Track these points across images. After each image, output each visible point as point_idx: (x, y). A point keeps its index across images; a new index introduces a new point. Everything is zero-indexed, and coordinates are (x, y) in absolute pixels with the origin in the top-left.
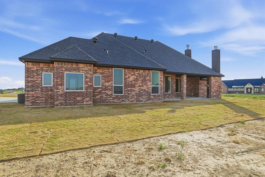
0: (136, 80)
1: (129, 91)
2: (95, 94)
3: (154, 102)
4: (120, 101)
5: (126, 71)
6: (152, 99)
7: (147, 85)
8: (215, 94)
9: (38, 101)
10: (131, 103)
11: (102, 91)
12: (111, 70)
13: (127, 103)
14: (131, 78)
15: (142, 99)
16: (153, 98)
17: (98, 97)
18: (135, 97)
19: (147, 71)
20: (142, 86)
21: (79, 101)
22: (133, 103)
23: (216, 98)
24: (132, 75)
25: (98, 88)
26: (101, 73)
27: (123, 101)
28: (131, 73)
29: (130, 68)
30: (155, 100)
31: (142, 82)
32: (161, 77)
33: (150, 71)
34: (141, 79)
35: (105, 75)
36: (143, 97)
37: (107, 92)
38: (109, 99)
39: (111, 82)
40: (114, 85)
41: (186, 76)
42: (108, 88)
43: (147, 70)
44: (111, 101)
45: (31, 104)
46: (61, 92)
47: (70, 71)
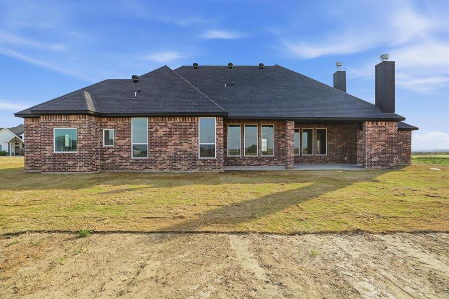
0: (170, 134)
1: (156, 152)
2: (105, 156)
3: (203, 171)
4: (142, 168)
5: (152, 121)
6: (200, 166)
7: (190, 142)
8: (375, 159)
9: (37, 165)
10: (159, 171)
11: (115, 153)
12: (127, 121)
13: (154, 171)
14: (161, 132)
15: (180, 166)
16: (203, 164)
17: (109, 161)
18: (168, 162)
19: (190, 119)
20: (181, 144)
21: (70, 167)
22: (163, 171)
23: (379, 167)
24: (161, 127)
25: (109, 148)
26: (114, 127)
27: (146, 168)
28: (160, 124)
29: (158, 117)
30: (206, 169)
31: (180, 138)
32: (218, 127)
33: (196, 118)
34: (178, 133)
35: (119, 129)
36: (182, 162)
37: (122, 154)
38: (124, 164)
39: (127, 140)
40: (132, 144)
41: (293, 123)
42: (124, 147)
43: (189, 116)
44: (128, 167)
45: (30, 168)
46: (49, 154)
47: (58, 126)
